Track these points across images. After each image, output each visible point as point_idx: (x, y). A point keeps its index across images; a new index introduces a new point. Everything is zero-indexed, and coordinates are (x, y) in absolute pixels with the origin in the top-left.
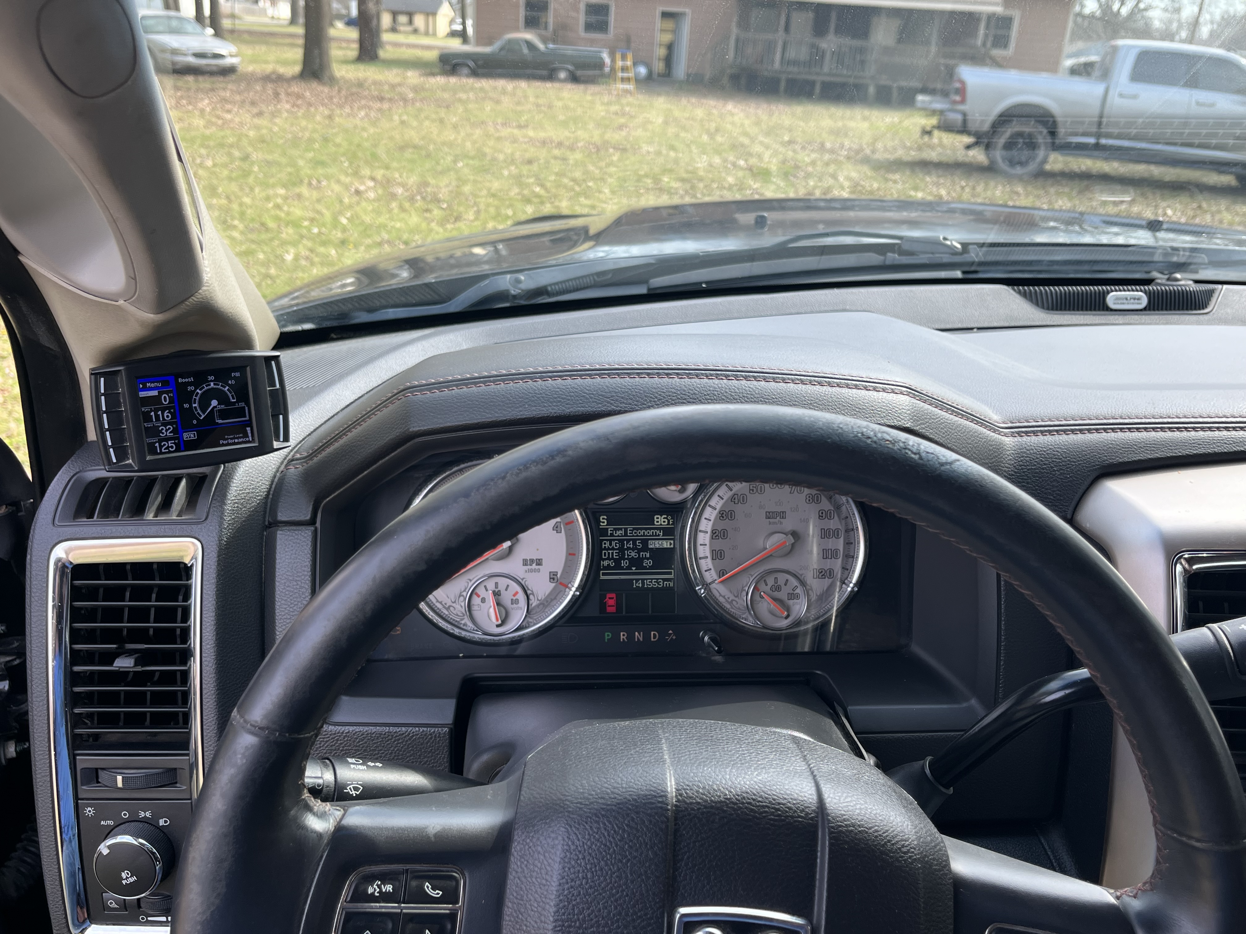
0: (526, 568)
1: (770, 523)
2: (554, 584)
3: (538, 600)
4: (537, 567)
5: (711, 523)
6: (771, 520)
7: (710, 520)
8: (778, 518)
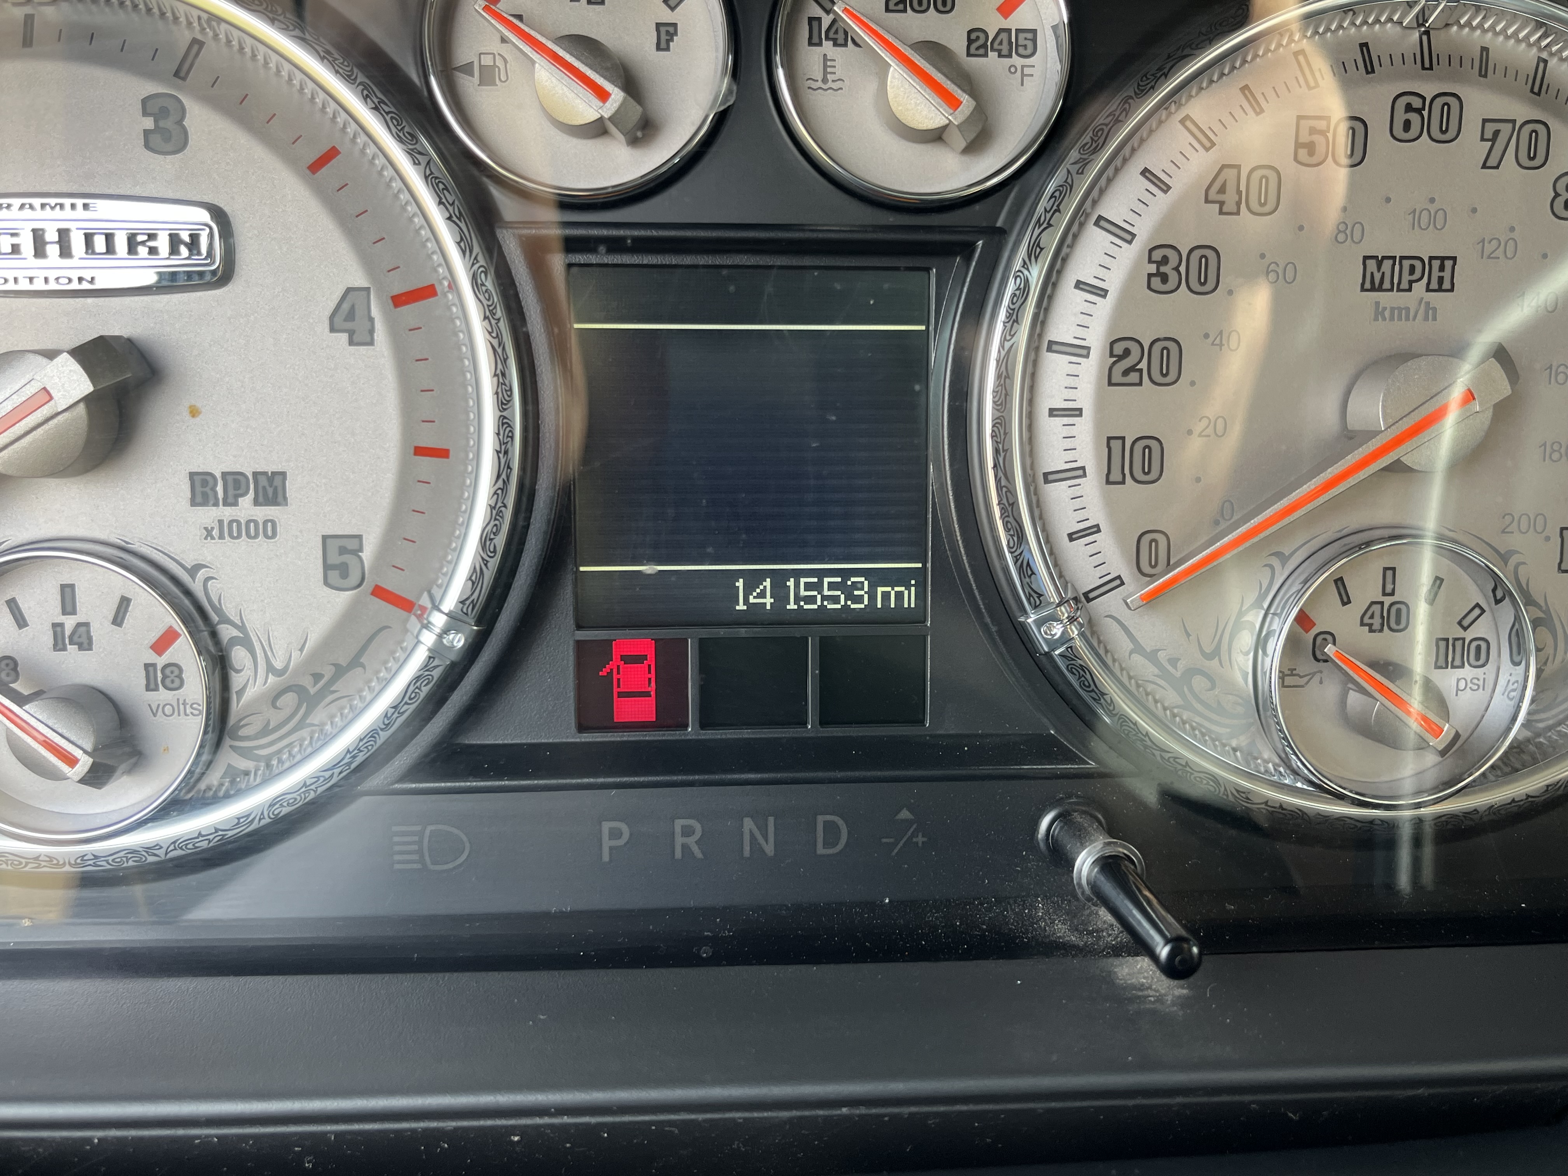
0: (209, 515)
1: (1379, 312)
2: (345, 597)
3: (270, 668)
4: (263, 513)
5: (1104, 308)
6: (1385, 298)
7: (1103, 293)
8: (1419, 288)
